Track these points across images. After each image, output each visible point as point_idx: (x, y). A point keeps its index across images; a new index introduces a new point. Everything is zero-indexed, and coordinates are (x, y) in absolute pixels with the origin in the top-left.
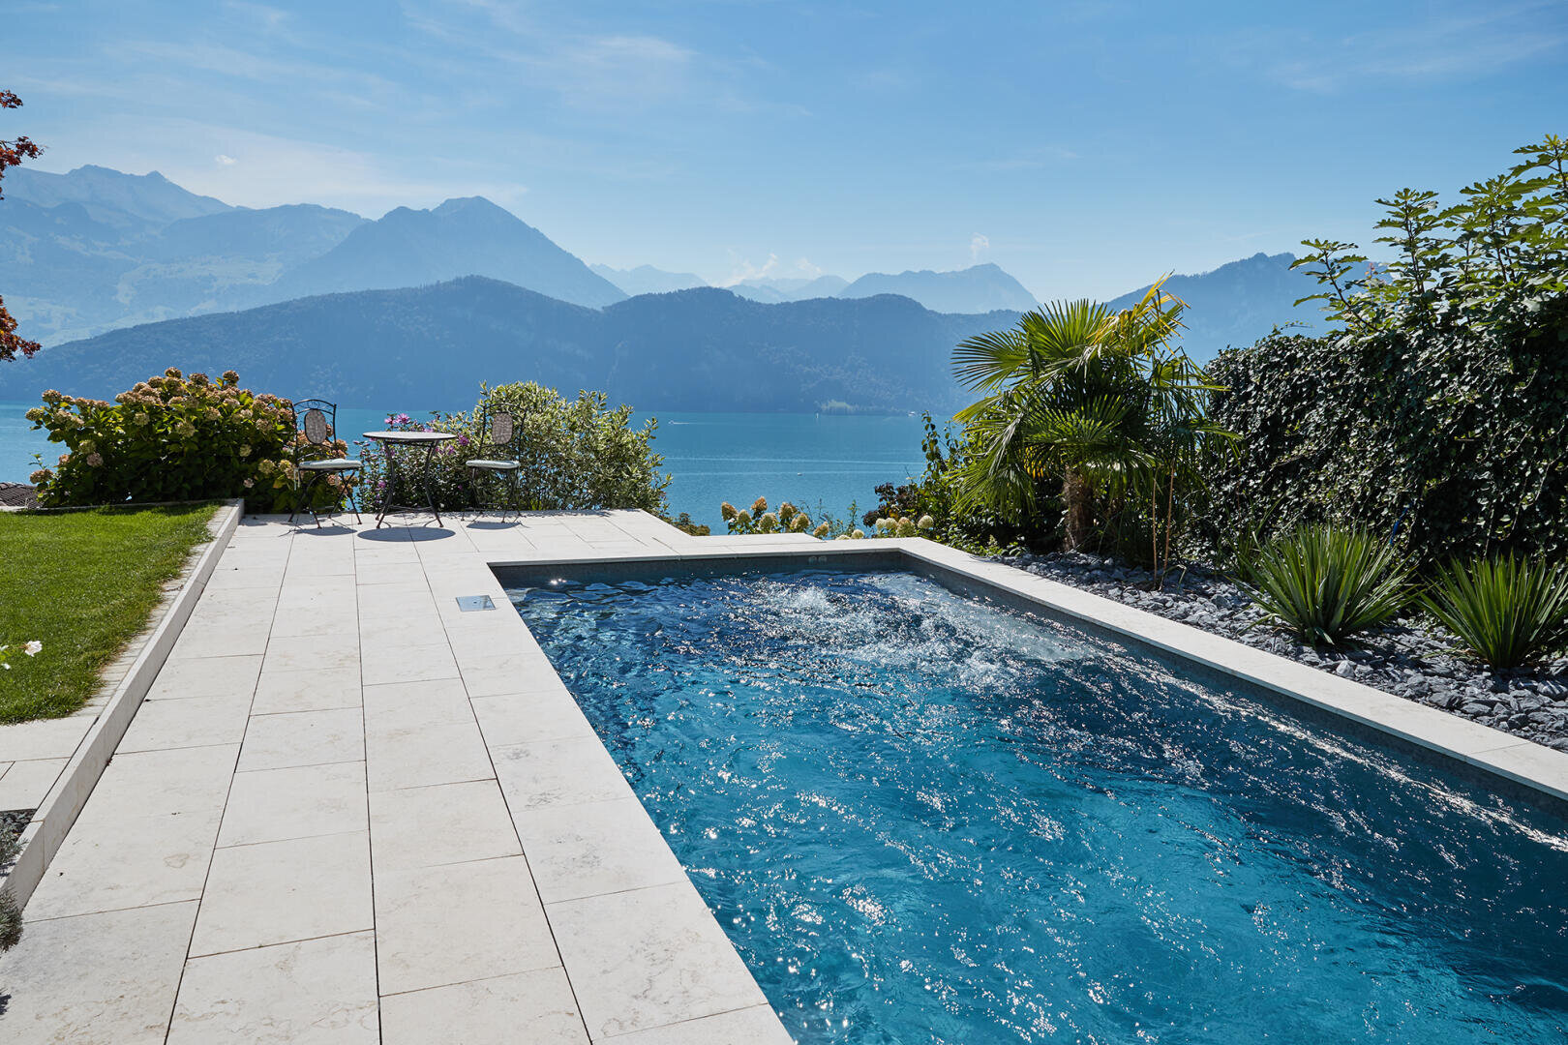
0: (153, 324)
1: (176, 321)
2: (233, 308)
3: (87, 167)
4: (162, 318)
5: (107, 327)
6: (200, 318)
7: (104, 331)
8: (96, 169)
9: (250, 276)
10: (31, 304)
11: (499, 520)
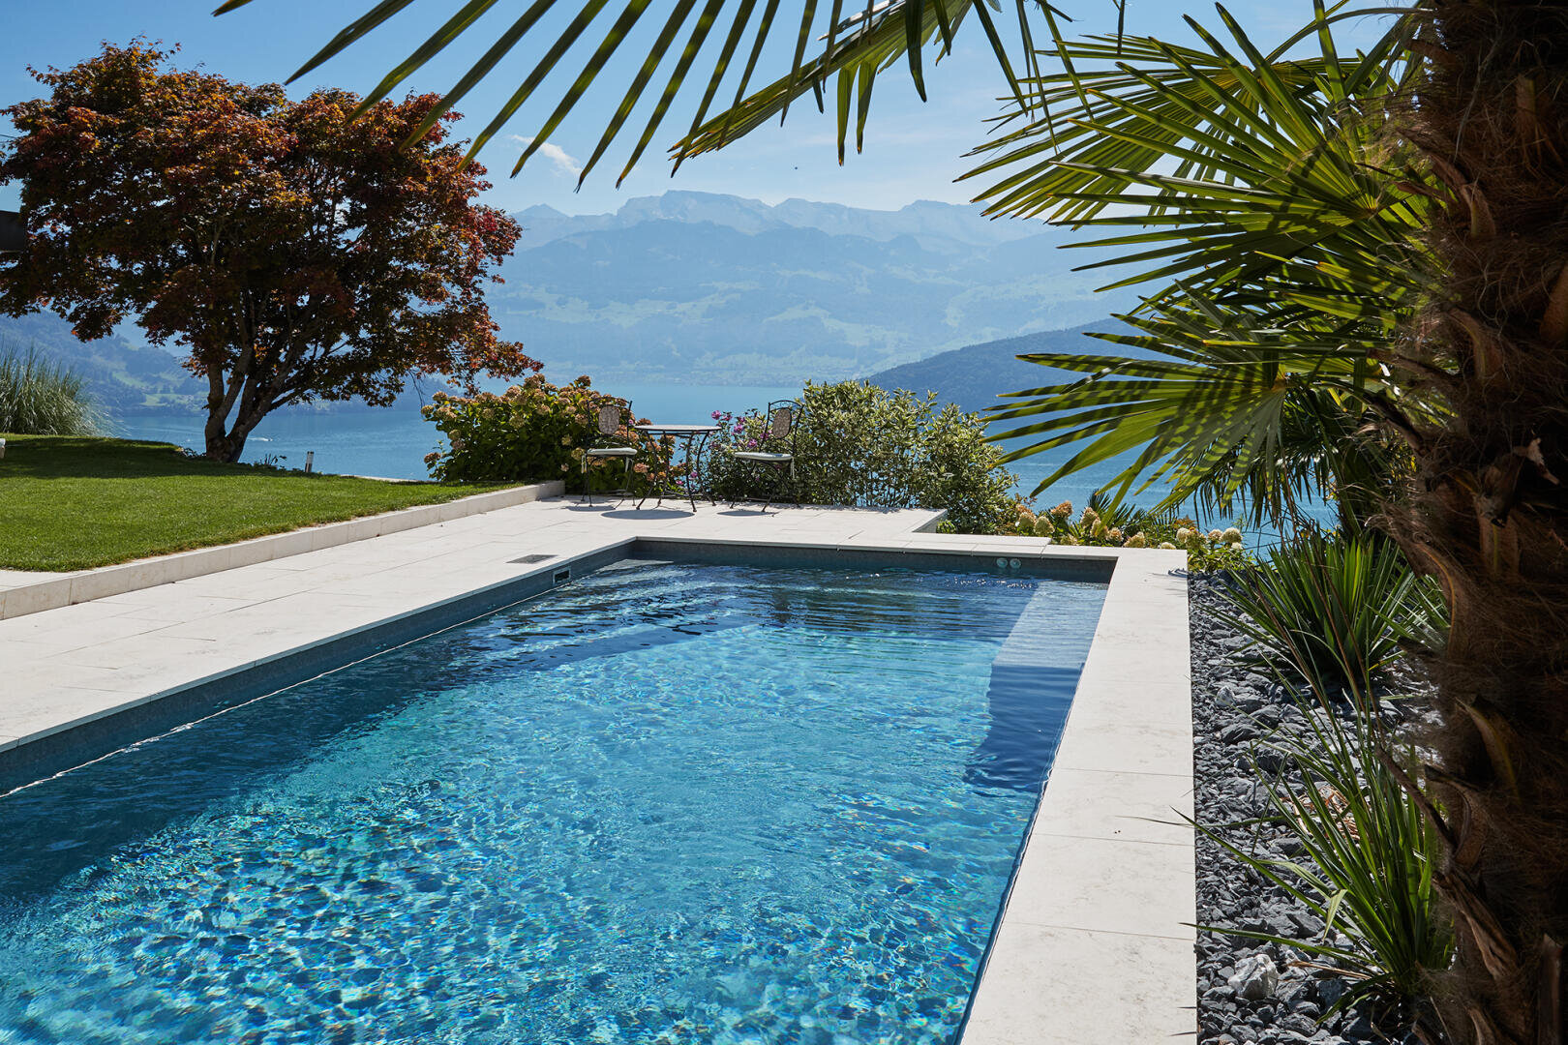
0: (980, 346)
1: (1004, 341)
2: (1062, 326)
3: (918, 203)
4: (990, 339)
5: (936, 350)
6: (1026, 338)
7: (934, 354)
8: (926, 203)
9: (1078, 292)
10: (867, 331)
11: (760, 509)
